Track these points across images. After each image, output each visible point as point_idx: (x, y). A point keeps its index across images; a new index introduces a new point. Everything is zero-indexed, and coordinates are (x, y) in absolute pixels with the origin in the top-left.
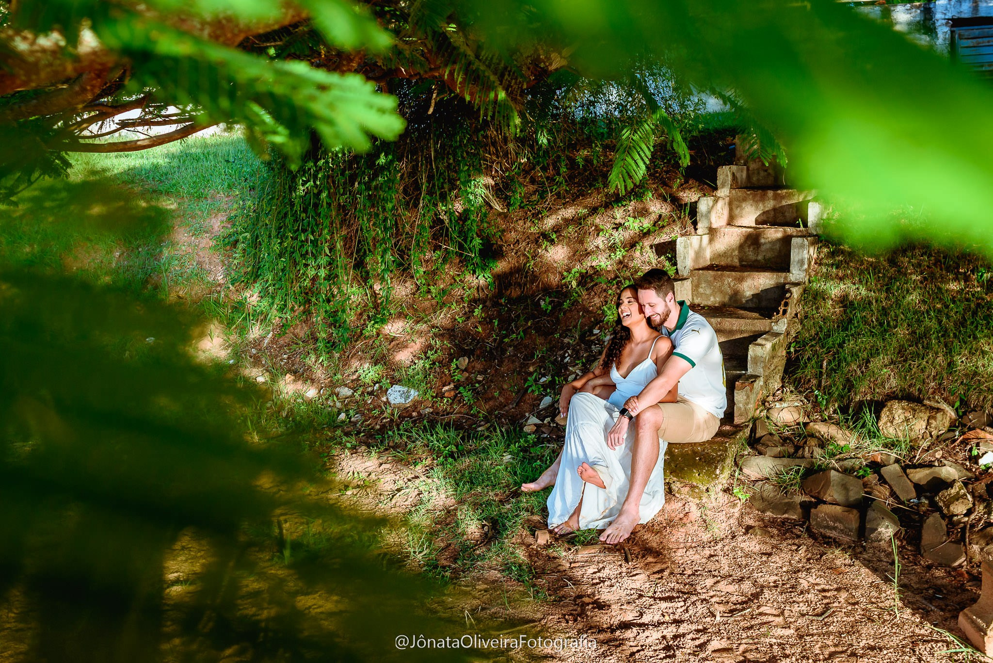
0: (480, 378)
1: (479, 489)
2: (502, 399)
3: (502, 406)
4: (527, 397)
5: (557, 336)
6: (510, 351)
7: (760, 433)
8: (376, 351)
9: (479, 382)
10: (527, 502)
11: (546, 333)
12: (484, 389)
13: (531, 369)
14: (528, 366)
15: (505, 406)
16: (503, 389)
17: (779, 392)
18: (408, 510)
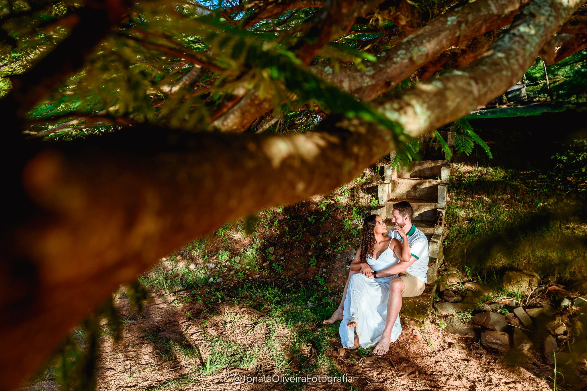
0: (282, 258)
1: (300, 323)
2: (296, 270)
3: (297, 274)
4: (310, 269)
5: (321, 236)
6: (296, 244)
7: (442, 289)
8: (224, 244)
9: (282, 260)
10: (327, 330)
11: (315, 235)
12: (285, 264)
13: (310, 254)
14: (307, 252)
15: (299, 274)
16: (296, 265)
17: (443, 265)
18: (264, 336)
